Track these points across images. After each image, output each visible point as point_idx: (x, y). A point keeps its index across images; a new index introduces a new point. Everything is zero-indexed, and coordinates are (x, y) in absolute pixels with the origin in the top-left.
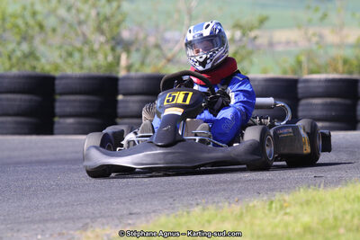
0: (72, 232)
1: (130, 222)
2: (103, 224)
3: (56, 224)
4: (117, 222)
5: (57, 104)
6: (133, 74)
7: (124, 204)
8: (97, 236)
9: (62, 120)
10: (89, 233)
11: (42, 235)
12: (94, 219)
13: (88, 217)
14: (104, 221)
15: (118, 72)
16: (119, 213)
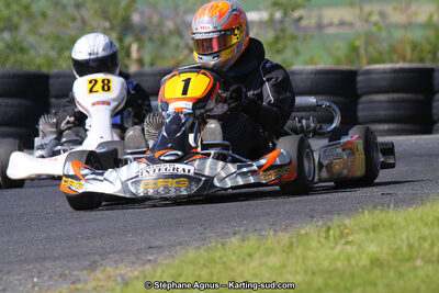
0: (76, 273)
1: (150, 258)
2: (116, 262)
3: (57, 263)
4: (132, 258)
6: (147, 69)
7: (142, 235)
8: (109, 277)
10: (99, 274)
11: (38, 277)
12: (104, 255)
13: (96, 254)
14: (117, 257)
16: (136, 247)
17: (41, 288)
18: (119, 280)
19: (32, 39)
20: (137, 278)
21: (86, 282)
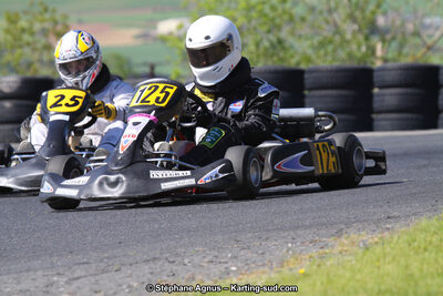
0: (324, 239)
1: (388, 226)
2: (359, 230)
3: (308, 231)
4: (373, 227)
6: (389, 65)
7: (381, 207)
8: (353, 243)
10: (344, 240)
11: (292, 243)
12: (348, 224)
13: (342, 222)
14: (360, 225)
15: (373, 63)
16: (376, 217)
17: (294, 253)
18: (361, 245)
19: (290, 40)
20: (376, 243)
21: (333, 247)
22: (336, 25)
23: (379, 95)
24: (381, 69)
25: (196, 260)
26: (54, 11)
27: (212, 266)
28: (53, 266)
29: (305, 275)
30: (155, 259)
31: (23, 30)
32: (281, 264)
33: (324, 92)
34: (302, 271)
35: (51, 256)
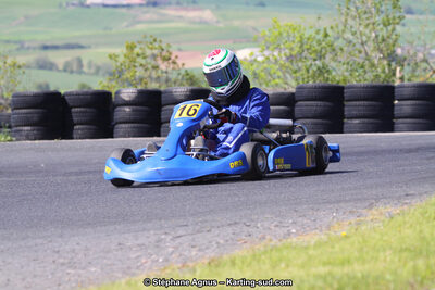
0: (360, 210)
1: (406, 201)
2: (385, 204)
3: (348, 204)
4: (396, 202)
5: (346, 108)
6: (406, 82)
7: (402, 187)
8: (381, 214)
9: (349, 121)
10: (374, 211)
11: (336, 213)
12: (377, 199)
13: (373, 198)
14: (386, 201)
15: (394, 82)
16: (397, 195)
17: (338, 220)
18: (387, 215)
19: (333, 64)
20: (399, 214)
21: (366, 216)
22: (366, 54)
23: (398, 105)
24: (400, 87)
25: (266, 224)
26: (161, 41)
27: (277, 229)
28: (161, 227)
29: (346, 237)
30: (236, 223)
31: (138, 55)
32: (328, 228)
33: (357, 103)
34: (344, 233)
35: (160, 219)
